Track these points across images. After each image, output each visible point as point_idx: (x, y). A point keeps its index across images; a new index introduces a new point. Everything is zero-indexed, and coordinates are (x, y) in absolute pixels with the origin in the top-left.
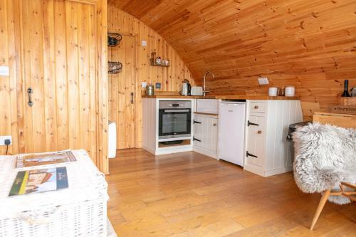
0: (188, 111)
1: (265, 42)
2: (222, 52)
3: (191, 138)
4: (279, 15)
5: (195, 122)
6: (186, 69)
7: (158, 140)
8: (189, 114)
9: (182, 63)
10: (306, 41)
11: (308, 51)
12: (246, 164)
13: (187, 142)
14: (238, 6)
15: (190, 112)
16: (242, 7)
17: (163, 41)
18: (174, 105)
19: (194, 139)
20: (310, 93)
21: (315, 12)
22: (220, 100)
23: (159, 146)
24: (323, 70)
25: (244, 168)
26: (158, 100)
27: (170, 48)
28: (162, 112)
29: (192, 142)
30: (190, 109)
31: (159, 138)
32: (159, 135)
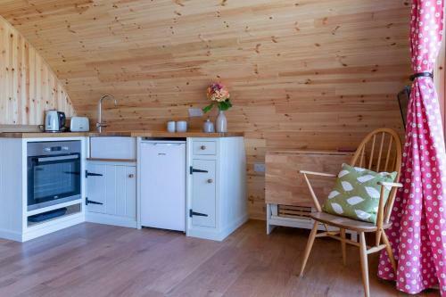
0: (76, 157)
1: (206, 62)
2: (134, 68)
3: (82, 201)
4: (234, 32)
5: (88, 174)
6: (60, 88)
7: (26, 213)
8: (77, 162)
9: (53, 78)
10: (258, 67)
11: (259, 78)
12: (189, 227)
13: (77, 209)
14: (179, 9)
15: (79, 159)
16: (185, 12)
17: (20, 38)
18: (53, 149)
19: (88, 202)
20: (256, 128)
21: (276, 36)
22: (139, 139)
23: (29, 225)
24: (273, 102)
25: (188, 234)
26: (25, 141)
27: (32, 51)
28: (33, 161)
29: (84, 206)
30: (79, 154)
31: (29, 210)
32: (29, 204)
